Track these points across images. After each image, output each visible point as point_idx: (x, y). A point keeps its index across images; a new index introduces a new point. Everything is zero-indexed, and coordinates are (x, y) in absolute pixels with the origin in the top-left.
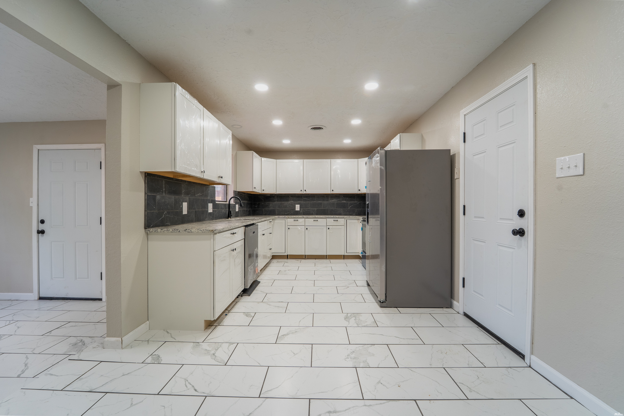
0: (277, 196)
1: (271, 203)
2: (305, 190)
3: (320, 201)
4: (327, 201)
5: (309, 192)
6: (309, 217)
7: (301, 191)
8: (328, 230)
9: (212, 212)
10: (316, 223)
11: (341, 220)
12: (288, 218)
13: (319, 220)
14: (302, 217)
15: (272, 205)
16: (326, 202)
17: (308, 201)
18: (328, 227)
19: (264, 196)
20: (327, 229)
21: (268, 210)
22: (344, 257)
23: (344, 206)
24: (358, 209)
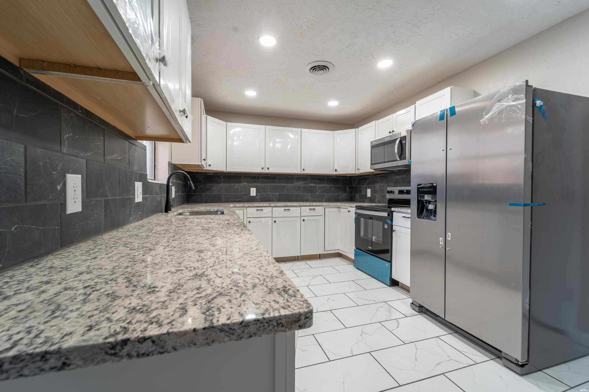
0: (224, 176)
1: (215, 185)
2: (268, 168)
3: (283, 183)
4: (292, 183)
5: (273, 170)
6: (278, 205)
7: (263, 168)
8: (302, 223)
9: (141, 201)
10: (287, 214)
11: (320, 208)
12: (249, 207)
13: (291, 208)
14: (268, 205)
15: (217, 188)
16: (290, 185)
17: (268, 183)
18: (302, 218)
19: (204, 176)
20: (302, 220)
21: (210, 194)
22: (320, 257)
23: (312, 190)
24: (328, 194)
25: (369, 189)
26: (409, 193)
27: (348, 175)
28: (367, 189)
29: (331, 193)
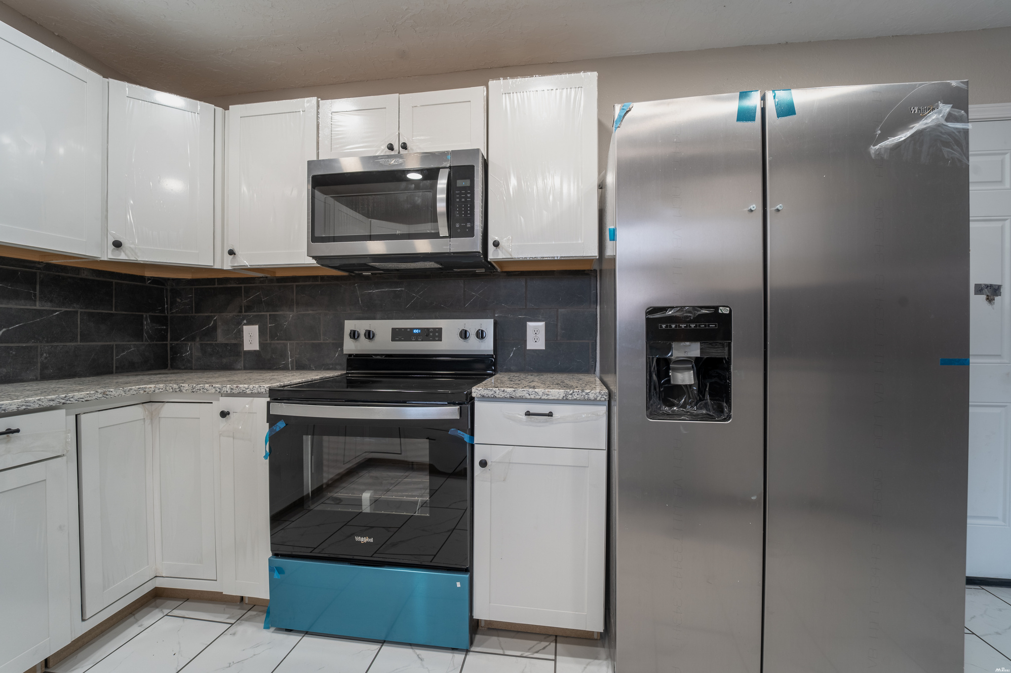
24: (55, 344)
25: (250, 323)
26: (437, 337)
27: (148, 274)
28: (239, 324)
29: (74, 339)
